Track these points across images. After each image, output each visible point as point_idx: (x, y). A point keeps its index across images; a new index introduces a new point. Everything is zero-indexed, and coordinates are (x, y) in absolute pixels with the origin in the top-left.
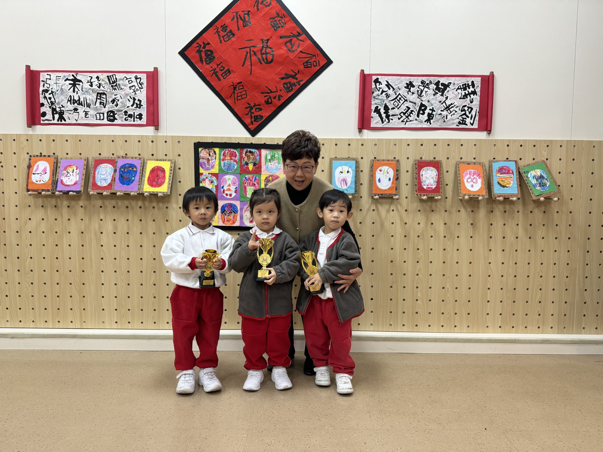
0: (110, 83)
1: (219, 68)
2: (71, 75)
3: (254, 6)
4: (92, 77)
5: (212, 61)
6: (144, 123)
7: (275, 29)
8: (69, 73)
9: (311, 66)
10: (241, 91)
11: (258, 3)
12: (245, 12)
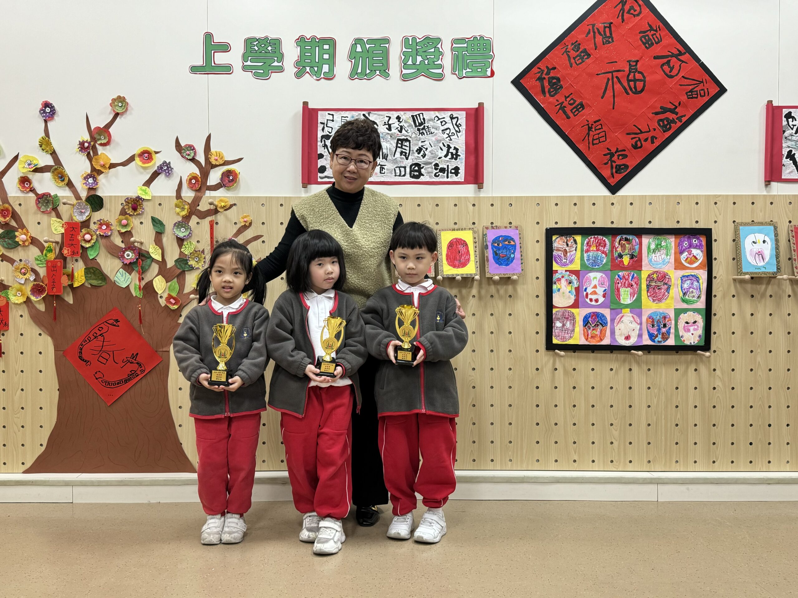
0: (416, 126)
1: (568, 101)
2: (362, 114)
3: (618, 17)
4: (390, 118)
5: (558, 92)
6: (461, 179)
7: (647, 47)
8: (359, 112)
9: (696, 96)
10: (598, 132)
11: (623, 13)
12: (605, 25)
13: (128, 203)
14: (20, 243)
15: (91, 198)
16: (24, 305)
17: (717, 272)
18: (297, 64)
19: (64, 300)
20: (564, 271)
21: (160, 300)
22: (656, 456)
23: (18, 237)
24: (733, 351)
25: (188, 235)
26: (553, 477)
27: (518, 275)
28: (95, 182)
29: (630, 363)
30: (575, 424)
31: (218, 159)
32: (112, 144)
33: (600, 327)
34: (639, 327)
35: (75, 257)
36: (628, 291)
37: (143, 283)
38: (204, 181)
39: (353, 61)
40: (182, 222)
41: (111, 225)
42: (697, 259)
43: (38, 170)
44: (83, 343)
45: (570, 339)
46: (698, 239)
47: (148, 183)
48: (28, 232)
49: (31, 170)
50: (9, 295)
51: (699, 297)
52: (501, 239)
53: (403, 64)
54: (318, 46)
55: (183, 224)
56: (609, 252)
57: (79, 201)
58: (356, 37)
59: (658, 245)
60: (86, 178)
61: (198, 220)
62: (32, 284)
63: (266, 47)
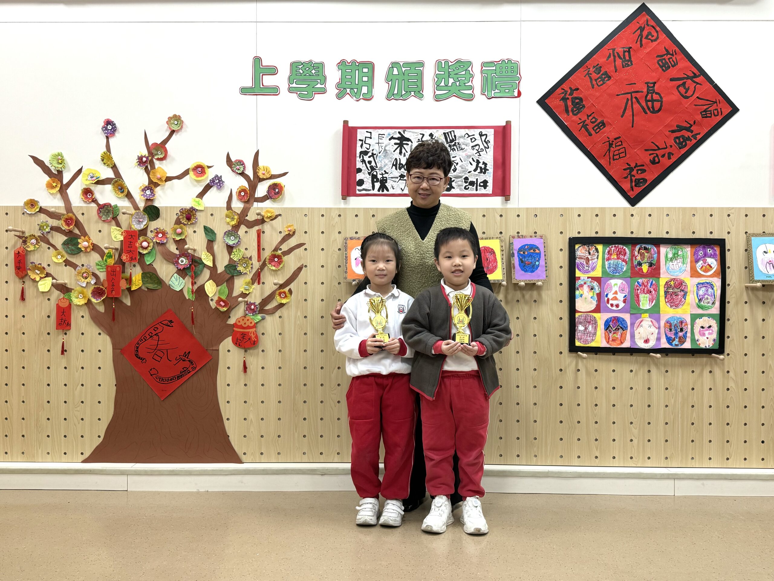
1: (590, 120)
2: (398, 132)
3: (637, 42)
4: (423, 135)
5: (580, 111)
6: (489, 192)
7: (663, 70)
8: (395, 130)
9: (710, 115)
10: (618, 148)
11: (642, 38)
12: (625, 49)
13: (183, 213)
14: (82, 249)
15: (148, 209)
16: (86, 307)
17: (731, 280)
18: (338, 86)
19: (122, 302)
20: (586, 278)
21: (211, 303)
22: (673, 453)
23: (80, 244)
24: (746, 355)
25: (237, 243)
26: (576, 472)
27: (543, 281)
28: (152, 194)
29: (649, 366)
30: (596, 422)
31: (266, 174)
32: (168, 159)
33: (621, 331)
34: (657, 331)
35: (133, 263)
36: (647, 297)
37: (196, 287)
38: (252, 193)
39: (390, 83)
40: (232, 231)
41: (167, 233)
42: (711, 267)
43: (100, 182)
44: (139, 342)
45: (592, 342)
46: (712, 248)
47: (201, 195)
48: (90, 240)
49: (95, 182)
50: (71, 297)
51: (713, 303)
52: (526, 247)
53: (436, 86)
54: (358, 70)
55: (232, 233)
56: (628, 261)
57: (137, 211)
58: (393, 61)
59: (675, 254)
60: (144, 190)
61: (247, 229)
62: (93, 287)
63: (310, 70)
